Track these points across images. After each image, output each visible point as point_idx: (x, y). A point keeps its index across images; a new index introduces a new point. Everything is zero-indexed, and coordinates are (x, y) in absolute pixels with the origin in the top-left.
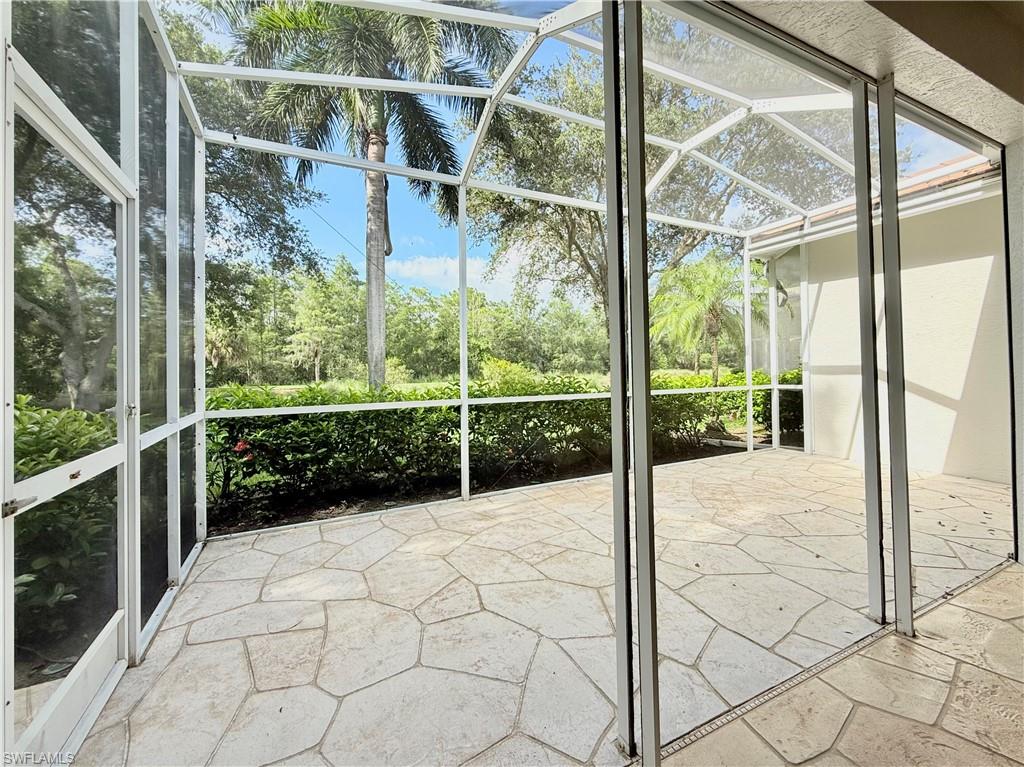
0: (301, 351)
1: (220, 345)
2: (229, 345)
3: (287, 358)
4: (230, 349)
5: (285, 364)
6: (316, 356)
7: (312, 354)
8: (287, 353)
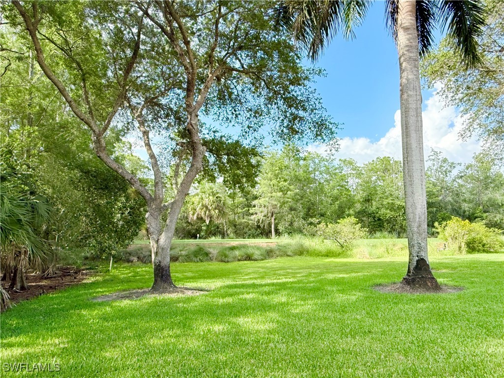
0: (262, 212)
1: (211, 208)
2: (216, 209)
3: (252, 217)
4: (217, 211)
5: (250, 222)
6: (272, 216)
7: (270, 214)
8: (252, 214)
